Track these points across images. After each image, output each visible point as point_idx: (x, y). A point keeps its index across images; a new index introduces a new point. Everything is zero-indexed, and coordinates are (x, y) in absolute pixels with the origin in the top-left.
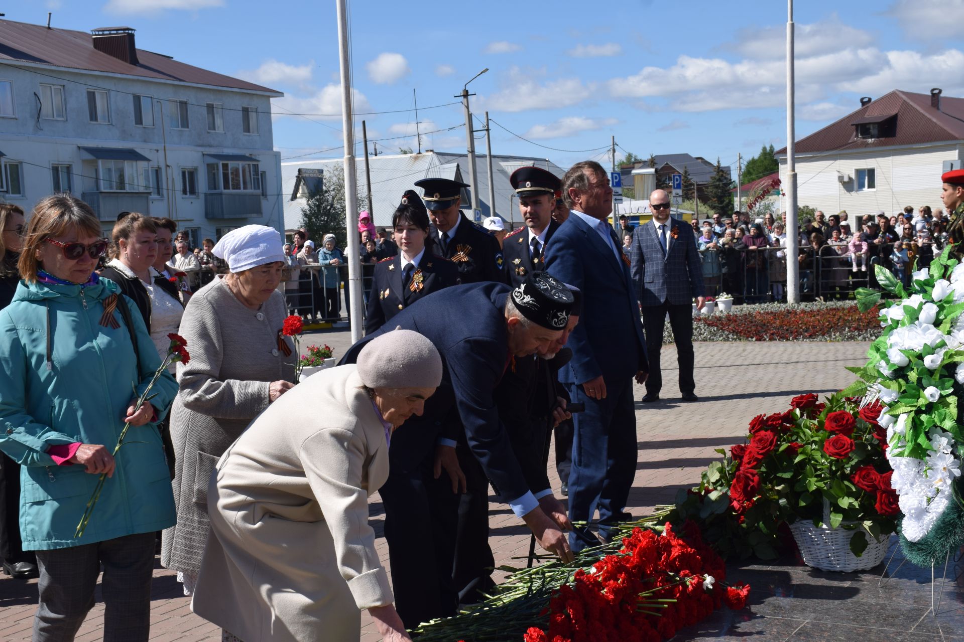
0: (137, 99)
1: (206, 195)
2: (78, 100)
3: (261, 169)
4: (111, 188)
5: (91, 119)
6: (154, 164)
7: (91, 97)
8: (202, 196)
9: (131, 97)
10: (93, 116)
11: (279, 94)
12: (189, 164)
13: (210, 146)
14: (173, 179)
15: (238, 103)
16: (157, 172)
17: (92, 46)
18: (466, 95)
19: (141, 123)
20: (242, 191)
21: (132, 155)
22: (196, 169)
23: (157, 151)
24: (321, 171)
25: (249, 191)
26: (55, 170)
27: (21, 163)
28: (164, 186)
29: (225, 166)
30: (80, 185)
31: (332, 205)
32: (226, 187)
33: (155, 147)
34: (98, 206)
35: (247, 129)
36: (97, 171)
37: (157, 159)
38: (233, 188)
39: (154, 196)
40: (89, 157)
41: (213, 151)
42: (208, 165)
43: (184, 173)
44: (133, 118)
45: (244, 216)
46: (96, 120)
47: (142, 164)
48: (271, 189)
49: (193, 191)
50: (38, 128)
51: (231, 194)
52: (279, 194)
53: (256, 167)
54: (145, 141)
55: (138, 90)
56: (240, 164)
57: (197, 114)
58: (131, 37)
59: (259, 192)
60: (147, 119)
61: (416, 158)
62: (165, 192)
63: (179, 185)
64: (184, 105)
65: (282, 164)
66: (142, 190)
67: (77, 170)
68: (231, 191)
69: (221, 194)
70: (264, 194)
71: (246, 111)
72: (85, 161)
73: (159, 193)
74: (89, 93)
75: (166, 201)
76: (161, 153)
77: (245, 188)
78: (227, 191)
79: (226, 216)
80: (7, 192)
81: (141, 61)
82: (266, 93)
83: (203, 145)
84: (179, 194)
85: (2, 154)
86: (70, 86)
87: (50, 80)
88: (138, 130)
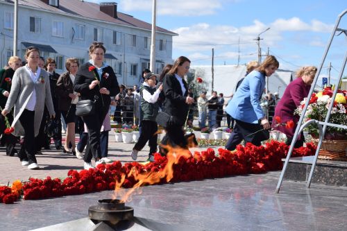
0: (115, 33)
2: (90, 32)
5: (95, 40)
6: (119, 61)
7: (96, 30)
9: (112, 32)
11: (177, 34)
12: (134, 63)
13: (144, 55)
14: (127, 68)
16: (120, 64)
17: (99, 10)
18: (259, 39)
21: (110, 57)
22: (137, 64)
23: (121, 55)
27: (64, 56)
33: (120, 53)
35: (161, 49)
37: (120, 59)
39: (118, 75)
41: (145, 57)
42: (142, 63)
43: (132, 66)
44: (112, 41)
47: (113, 61)
49: (135, 74)
50: (72, 42)
54: (116, 51)
55: (116, 29)
57: (140, 40)
58: (115, 7)
60: (118, 43)
61: (237, 67)
62: (123, 73)
63: (129, 70)
64: (134, 36)
71: (161, 41)
73: (120, 74)
75: (123, 77)
76: (123, 57)
81: (118, 17)
82: (171, 34)
83: (141, 55)
84: (129, 74)
85: (56, 52)
86: (87, 25)
87: (79, 22)
88: (114, 46)
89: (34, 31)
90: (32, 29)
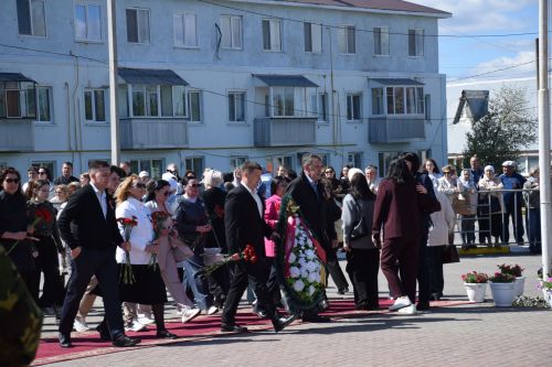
0: (308, 26)
1: (370, 119)
2: (253, 30)
3: (425, 93)
4: (280, 113)
5: (265, 48)
6: (321, 90)
7: (266, 25)
8: (366, 121)
9: (302, 24)
10: (267, 45)
12: (354, 90)
13: (375, 70)
14: (339, 105)
15: (404, 26)
16: (324, 97)
19: (311, 50)
20: (405, 115)
21: (302, 82)
22: (361, 94)
23: (325, 76)
24: (487, 93)
25: (413, 115)
26: (231, 97)
27: (202, 91)
28: (330, 112)
29: (390, 90)
30: (253, 110)
31: (499, 129)
32: (390, 111)
33: (322, 72)
34: (269, 131)
35: (412, 51)
36: (267, 98)
37: (324, 85)
38: (397, 112)
39: (320, 121)
40: (261, 84)
41: (378, 75)
42: (373, 89)
43: (349, 98)
44: (303, 45)
45: (406, 140)
46: (269, 48)
47: (310, 90)
48: (434, 112)
49: (357, 116)
50: (217, 57)
51: (395, 119)
52: (443, 119)
53: (421, 90)
54: (314, 68)
55: (309, 17)
56: (405, 87)
57: (365, 40)
59: (423, 116)
60: (316, 46)
62: (331, 118)
63: (344, 111)
64: (351, 30)
65: (448, 86)
66: (309, 115)
67: (250, 97)
68: (395, 115)
69: (385, 119)
70: (428, 118)
71: (412, 34)
72: (258, 89)
73: (324, 119)
74: (264, 21)
75: (331, 127)
76: (329, 78)
77: (409, 111)
78: (391, 115)
79: (389, 141)
80: (189, 119)
82: (435, 15)
83: (367, 71)
84: (344, 119)
85: (185, 84)
86: (247, 16)
87: (229, 11)
88: (307, 57)
89: (136, 41)
90: (133, 36)
